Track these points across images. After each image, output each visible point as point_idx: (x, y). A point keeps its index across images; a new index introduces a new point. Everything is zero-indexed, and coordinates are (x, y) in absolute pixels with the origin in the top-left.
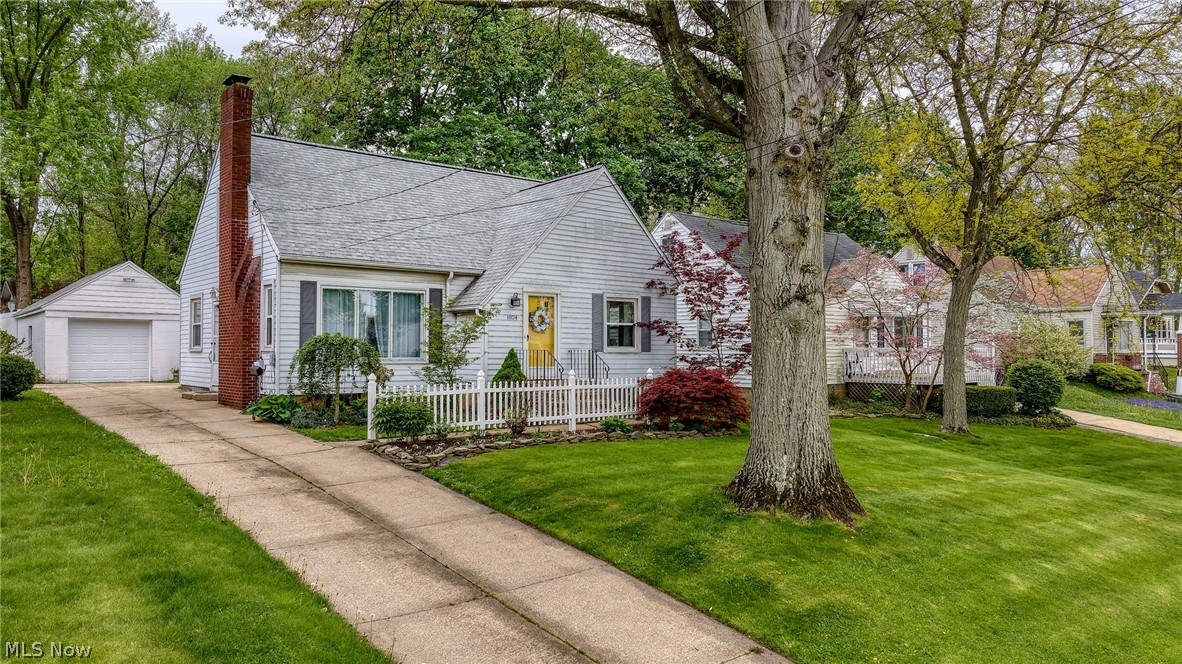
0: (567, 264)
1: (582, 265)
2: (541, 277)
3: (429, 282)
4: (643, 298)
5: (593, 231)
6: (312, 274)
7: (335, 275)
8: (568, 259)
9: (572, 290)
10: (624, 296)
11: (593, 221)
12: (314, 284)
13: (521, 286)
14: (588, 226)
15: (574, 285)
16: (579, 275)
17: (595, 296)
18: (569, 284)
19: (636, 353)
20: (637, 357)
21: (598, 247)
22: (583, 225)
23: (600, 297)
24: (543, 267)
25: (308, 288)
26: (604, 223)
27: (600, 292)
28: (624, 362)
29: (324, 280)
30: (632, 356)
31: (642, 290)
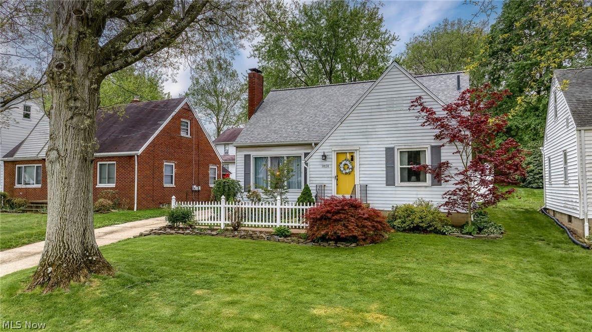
0: (365, 130)
1: (377, 130)
2: (346, 141)
3: (304, 149)
4: (432, 147)
5: (385, 106)
6: (250, 151)
7: (259, 150)
8: (365, 127)
9: (369, 146)
10: (415, 147)
11: (385, 100)
12: (250, 155)
13: (331, 147)
14: (381, 103)
15: (370, 143)
16: (374, 136)
17: (387, 149)
18: (366, 143)
19: (426, 187)
20: (428, 189)
21: (390, 116)
22: (377, 104)
23: (393, 149)
24: (346, 134)
25: (247, 157)
26: (395, 99)
27: (393, 146)
28: (415, 193)
29: (254, 153)
30: (423, 189)
31: (433, 141)
